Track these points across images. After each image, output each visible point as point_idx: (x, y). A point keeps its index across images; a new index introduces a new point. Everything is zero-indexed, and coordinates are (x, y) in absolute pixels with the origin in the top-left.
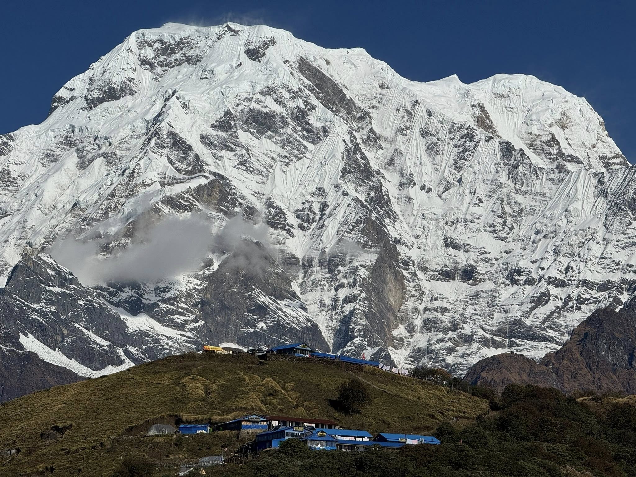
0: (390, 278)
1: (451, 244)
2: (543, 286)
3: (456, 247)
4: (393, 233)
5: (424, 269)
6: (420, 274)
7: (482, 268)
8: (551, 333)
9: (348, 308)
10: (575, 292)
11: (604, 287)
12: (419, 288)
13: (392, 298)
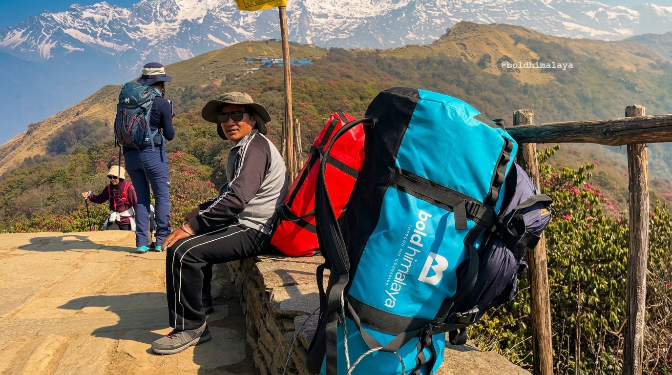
0: (305, 17)
1: (321, 8)
2: (345, 19)
3: (322, 9)
4: (306, 5)
5: (313, 14)
6: (313, 16)
7: (329, 14)
8: (346, 31)
9: (294, 26)
10: (353, 20)
11: (360, 19)
12: (313, 20)
13: (306, 23)
